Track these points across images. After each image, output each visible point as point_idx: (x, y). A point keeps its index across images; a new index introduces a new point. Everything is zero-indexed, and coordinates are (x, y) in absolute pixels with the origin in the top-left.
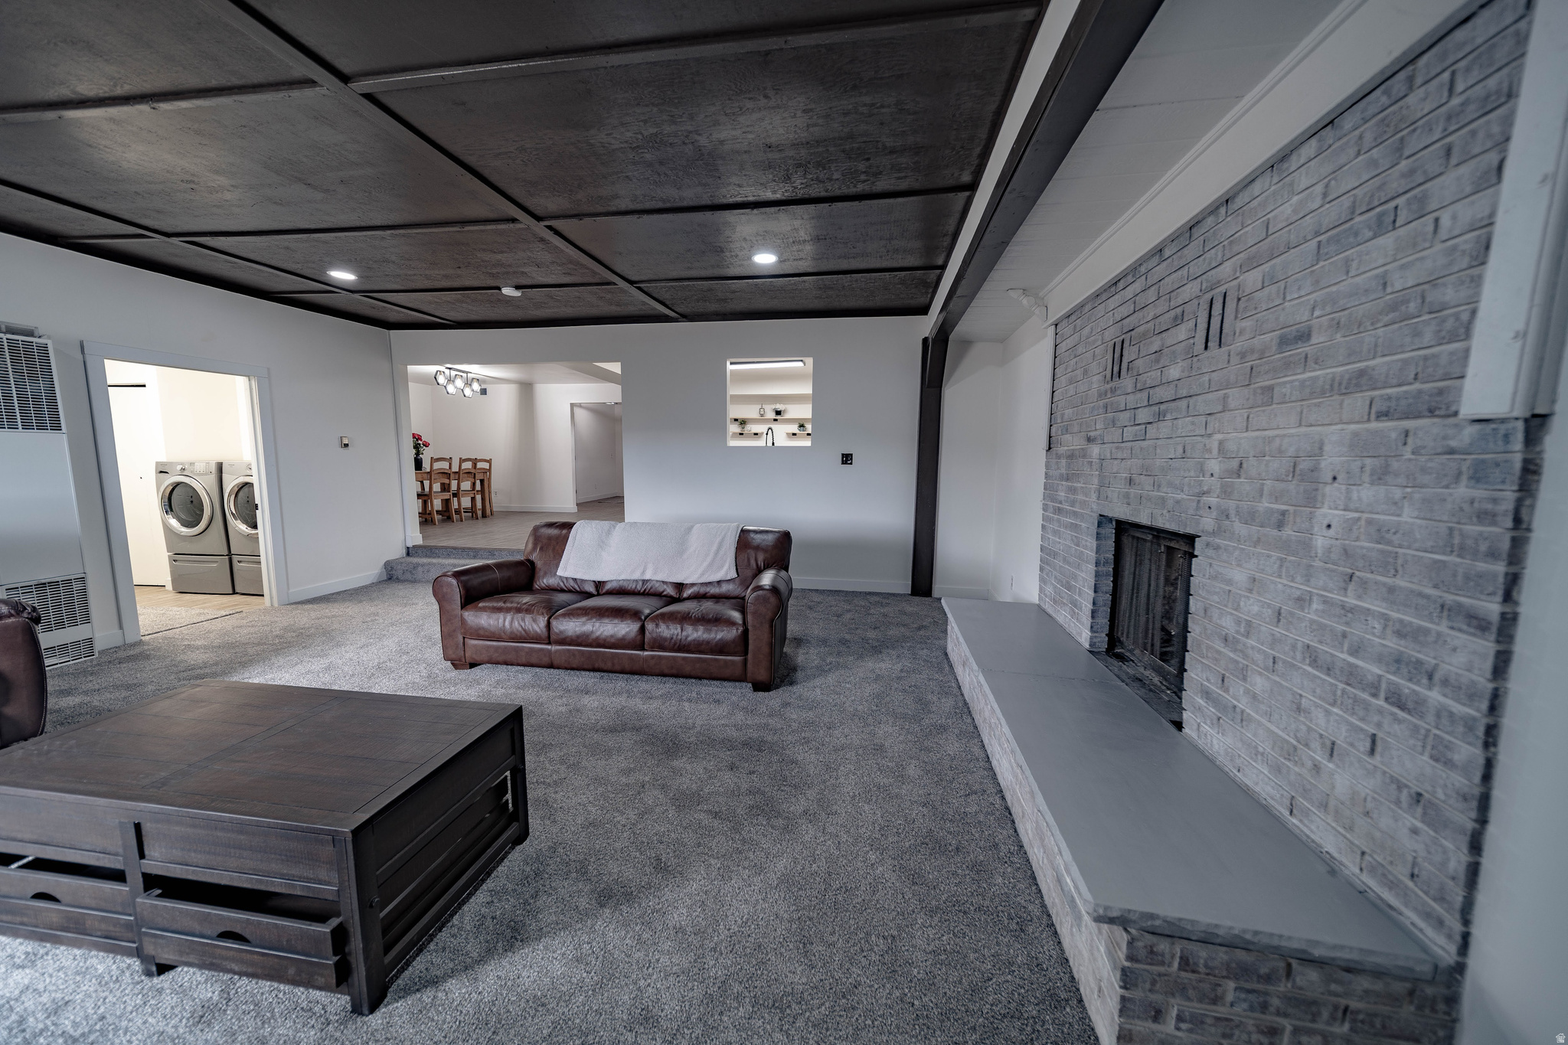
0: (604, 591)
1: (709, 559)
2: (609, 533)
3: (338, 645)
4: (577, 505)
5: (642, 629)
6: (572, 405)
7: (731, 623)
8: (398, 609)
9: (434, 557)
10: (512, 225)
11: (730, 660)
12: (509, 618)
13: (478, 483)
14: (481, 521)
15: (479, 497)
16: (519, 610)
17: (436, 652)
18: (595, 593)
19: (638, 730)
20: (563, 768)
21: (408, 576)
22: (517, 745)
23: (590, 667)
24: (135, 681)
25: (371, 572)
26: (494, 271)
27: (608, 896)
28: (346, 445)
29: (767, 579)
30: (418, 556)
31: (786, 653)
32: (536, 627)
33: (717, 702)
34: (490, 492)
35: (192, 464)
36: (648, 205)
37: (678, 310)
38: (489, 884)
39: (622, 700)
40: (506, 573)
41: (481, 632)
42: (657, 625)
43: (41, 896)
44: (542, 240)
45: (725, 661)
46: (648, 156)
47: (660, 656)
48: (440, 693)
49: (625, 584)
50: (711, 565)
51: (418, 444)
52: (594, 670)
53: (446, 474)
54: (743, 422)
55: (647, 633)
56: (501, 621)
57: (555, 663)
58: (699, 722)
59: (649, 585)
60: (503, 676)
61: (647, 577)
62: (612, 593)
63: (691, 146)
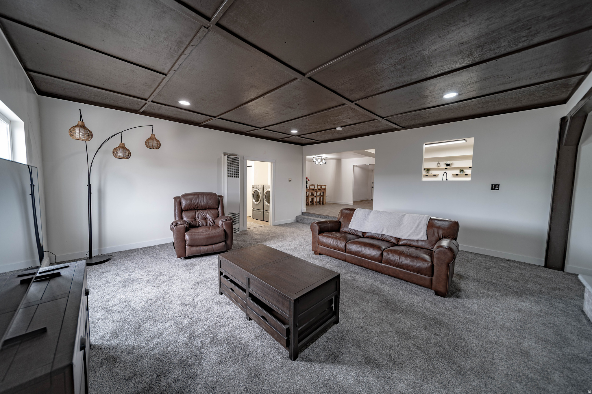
0: (366, 236)
1: (413, 230)
2: (368, 214)
3: (285, 239)
4: (353, 202)
5: (382, 254)
6: (354, 166)
7: (425, 260)
8: (299, 231)
9: (309, 216)
10: (343, 106)
11: (423, 277)
12: (332, 240)
13: (322, 192)
14: (322, 206)
15: (322, 198)
16: (336, 238)
17: (309, 247)
18: (362, 236)
19: (379, 295)
20: (350, 301)
21: (302, 221)
22: (338, 288)
23: (359, 264)
24: (246, 240)
25: (292, 219)
26: (335, 123)
27: (369, 361)
28: (290, 181)
29: (445, 243)
30: (304, 215)
31: (453, 281)
32: (341, 245)
33: (416, 294)
34: (325, 196)
35: (258, 186)
36: (395, 86)
37: (402, 125)
38: (326, 334)
39: (371, 281)
40: (332, 225)
41: (324, 244)
42: (388, 254)
43: (232, 289)
44: (352, 109)
45: (421, 277)
46: (399, 67)
47: (389, 267)
48: (311, 261)
49: (374, 235)
50: (414, 232)
51: (307, 180)
52: (361, 266)
53: (313, 190)
54: (428, 170)
55: (384, 256)
56: (330, 241)
57: (347, 260)
58: (407, 301)
59: (384, 237)
60: (329, 260)
61: (383, 233)
62: (368, 237)
63: (419, 57)
